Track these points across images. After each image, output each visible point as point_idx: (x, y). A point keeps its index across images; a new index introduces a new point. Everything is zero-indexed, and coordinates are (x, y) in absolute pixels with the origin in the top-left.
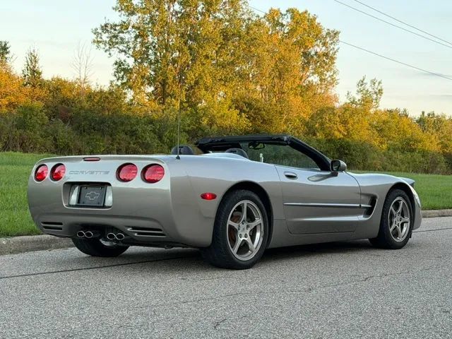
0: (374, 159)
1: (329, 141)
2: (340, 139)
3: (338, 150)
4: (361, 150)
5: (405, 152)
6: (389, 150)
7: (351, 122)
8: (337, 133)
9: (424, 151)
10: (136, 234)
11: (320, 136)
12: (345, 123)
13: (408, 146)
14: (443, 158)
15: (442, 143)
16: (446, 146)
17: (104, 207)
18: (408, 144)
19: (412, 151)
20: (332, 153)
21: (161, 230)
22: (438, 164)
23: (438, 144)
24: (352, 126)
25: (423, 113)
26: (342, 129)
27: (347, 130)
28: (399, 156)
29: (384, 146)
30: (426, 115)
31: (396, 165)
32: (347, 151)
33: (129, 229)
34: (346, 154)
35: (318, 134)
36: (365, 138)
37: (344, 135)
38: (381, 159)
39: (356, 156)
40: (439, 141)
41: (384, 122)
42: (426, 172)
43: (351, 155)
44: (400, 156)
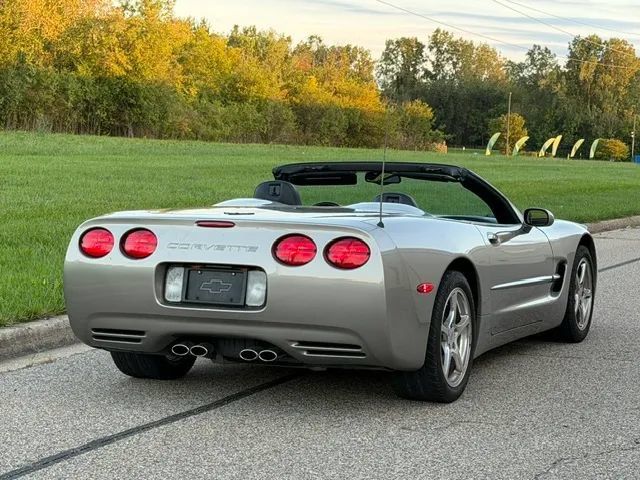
0: (178, 114)
1: (99, 80)
2: (119, 78)
3: (116, 98)
4: (159, 99)
5: (230, 102)
6: (201, 97)
7: (139, 46)
8: (115, 68)
9: (260, 100)
10: (305, 354)
11: (83, 70)
12: (128, 47)
13: (233, 92)
14: (291, 113)
15: (288, 86)
16: (295, 92)
17: (244, 307)
18: (232, 87)
19: (241, 100)
20: (105, 103)
21: (359, 347)
22: (283, 124)
23: (282, 89)
24: (142, 54)
25: (236, 27)
26: (123, 59)
27: (133, 61)
28: (219, 109)
29: (194, 91)
30: (240, 30)
31: (215, 126)
32: (132, 101)
33: (293, 345)
34: (131, 105)
35: (80, 68)
36: (164, 76)
37: (127, 71)
38: (190, 116)
39: (148, 109)
40: (282, 83)
41: (186, 47)
42: (265, 138)
43: (140, 107)
44: (221, 110)
